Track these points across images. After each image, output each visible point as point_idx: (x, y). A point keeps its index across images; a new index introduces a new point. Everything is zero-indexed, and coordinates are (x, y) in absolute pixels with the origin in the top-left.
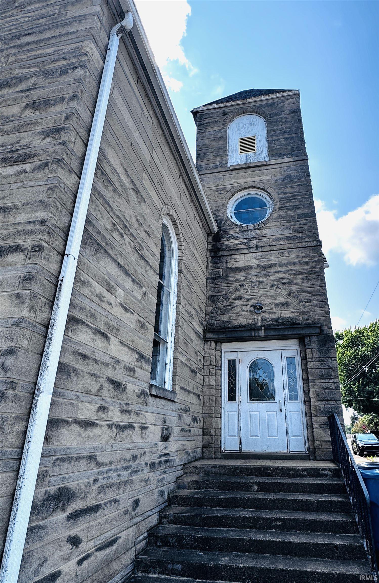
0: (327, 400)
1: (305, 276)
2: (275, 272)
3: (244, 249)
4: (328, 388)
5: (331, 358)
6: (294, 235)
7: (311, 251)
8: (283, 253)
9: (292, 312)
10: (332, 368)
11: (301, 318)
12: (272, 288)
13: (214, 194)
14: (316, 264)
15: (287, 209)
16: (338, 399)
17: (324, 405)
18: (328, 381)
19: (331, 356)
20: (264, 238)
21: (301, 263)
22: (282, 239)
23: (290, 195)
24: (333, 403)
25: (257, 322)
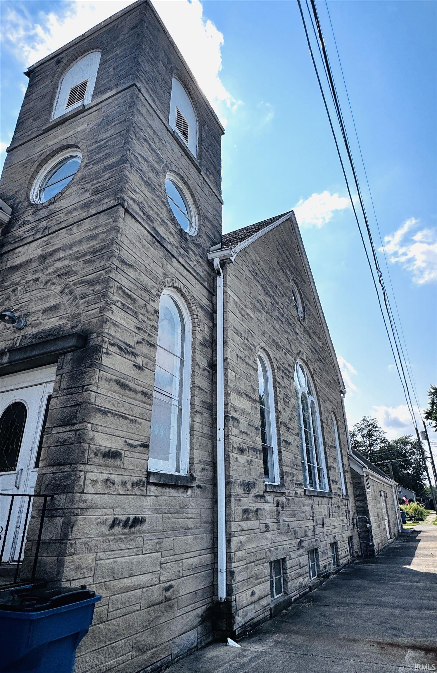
0: (59, 464)
1: (88, 257)
2: (55, 261)
3: (29, 236)
4: (65, 441)
5: (83, 386)
6: (92, 198)
7: (106, 217)
8: (71, 230)
9: (61, 319)
10: (79, 405)
11: (69, 326)
12: (45, 287)
13: (20, 169)
14: (107, 235)
15: (93, 164)
16: (74, 461)
17: (54, 473)
18: (68, 428)
19: (84, 384)
20: (57, 214)
21: (89, 238)
22: (75, 209)
23: (102, 143)
24: (67, 468)
25: (16, 343)
